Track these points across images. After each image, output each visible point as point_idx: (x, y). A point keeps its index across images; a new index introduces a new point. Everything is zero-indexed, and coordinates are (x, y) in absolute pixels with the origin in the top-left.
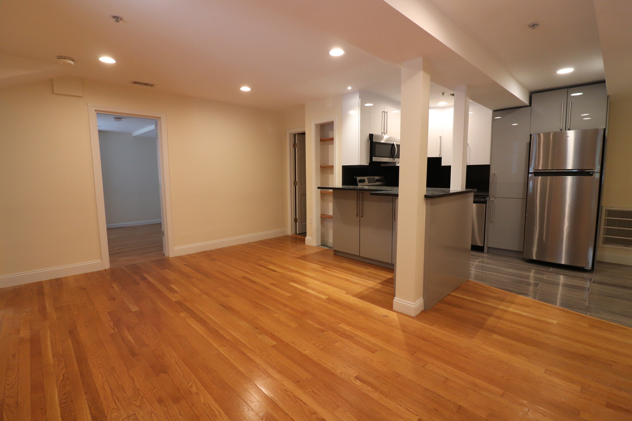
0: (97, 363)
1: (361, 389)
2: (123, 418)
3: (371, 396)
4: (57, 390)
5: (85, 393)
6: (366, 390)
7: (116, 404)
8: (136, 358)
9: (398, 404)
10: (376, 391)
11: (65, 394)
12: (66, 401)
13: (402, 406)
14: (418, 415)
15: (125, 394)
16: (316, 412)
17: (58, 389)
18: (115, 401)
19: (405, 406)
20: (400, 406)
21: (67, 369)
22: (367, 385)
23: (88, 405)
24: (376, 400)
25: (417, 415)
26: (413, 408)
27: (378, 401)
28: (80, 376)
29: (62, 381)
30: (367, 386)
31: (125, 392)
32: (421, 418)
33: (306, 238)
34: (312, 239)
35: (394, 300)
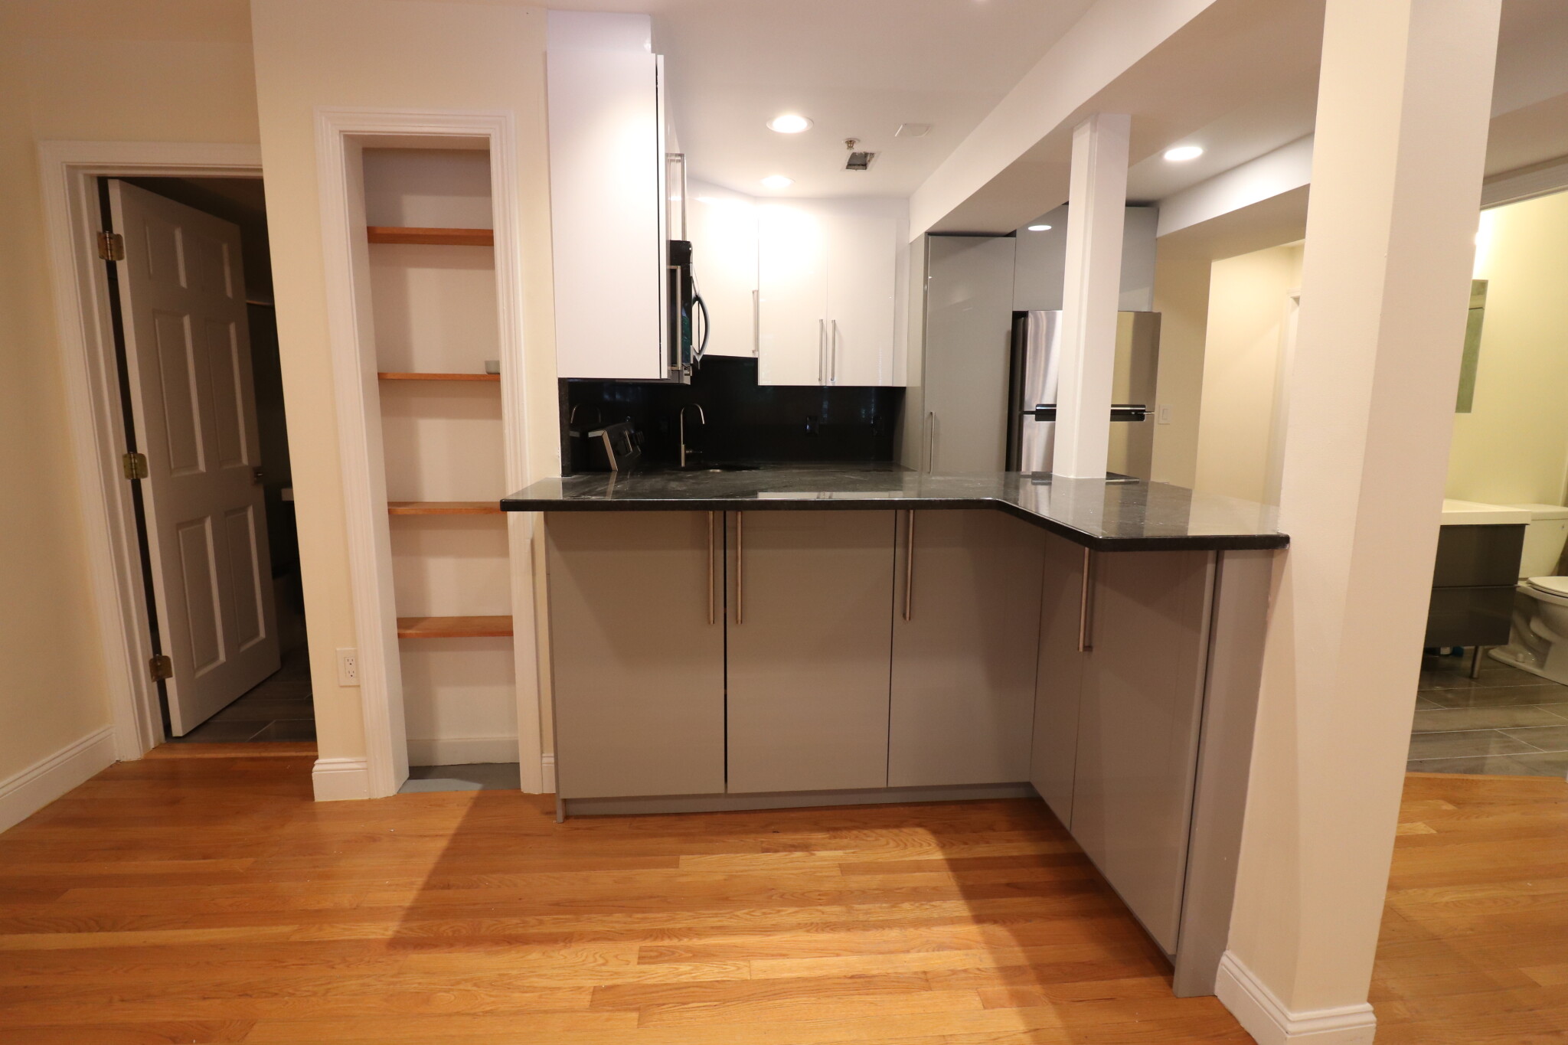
33: (315, 768)
34: (364, 765)
35: (1291, 1028)
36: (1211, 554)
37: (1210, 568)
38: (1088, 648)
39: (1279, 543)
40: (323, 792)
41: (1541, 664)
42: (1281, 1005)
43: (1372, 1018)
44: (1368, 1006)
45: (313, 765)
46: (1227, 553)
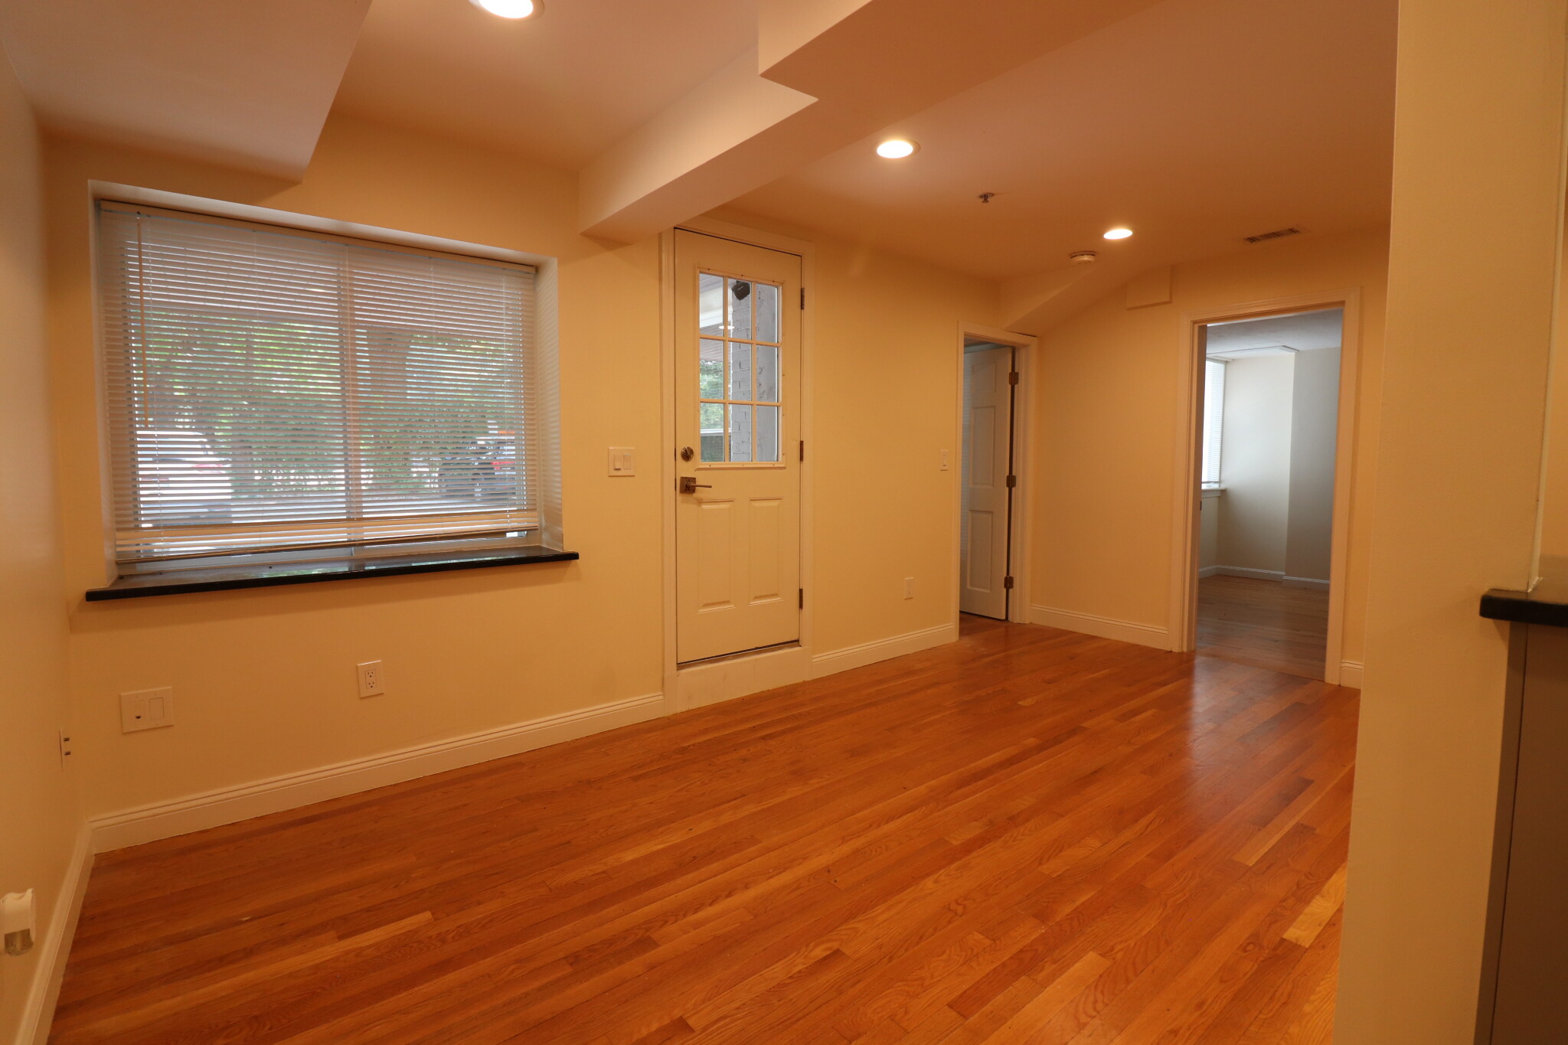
1: (797, 954)
3: (777, 965)
6: (794, 961)
9: (744, 1004)
10: (790, 977)
13: (736, 1011)
14: (703, 1032)
16: (748, 888)
19: (735, 1017)
20: (738, 1008)
22: (807, 968)
24: (762, 971)
25: (704, 1029)
26: (726, 1030)
27: (761, 973)
30: (805, 966)
32: (695, 1034)
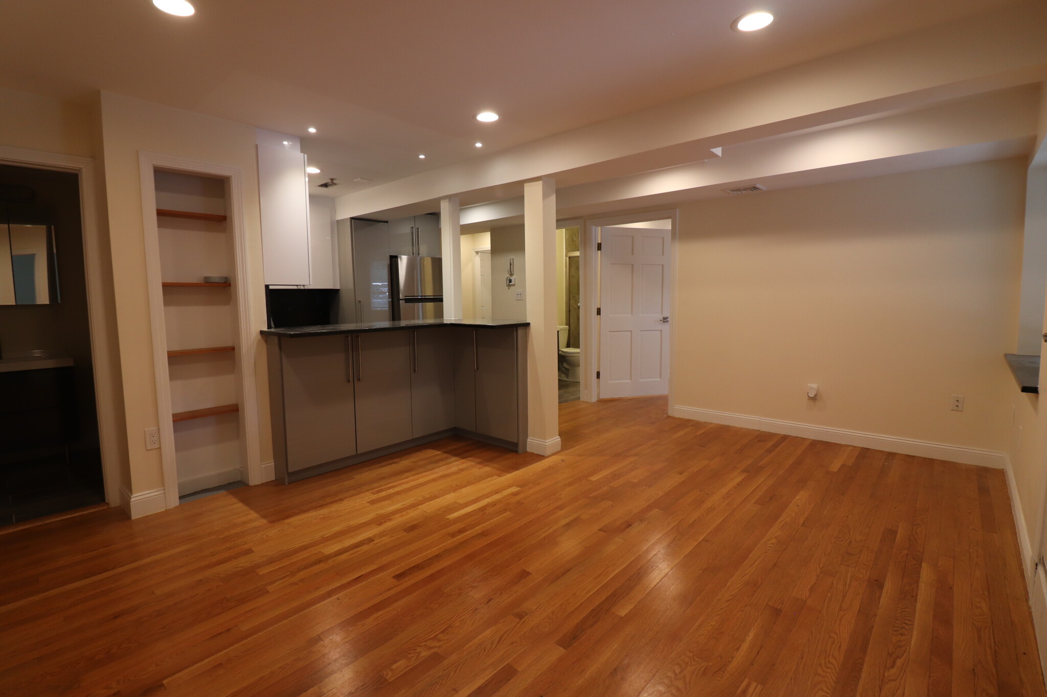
0: (833, 643)
2: (854, 569)
4: (910, 649)
5: (875, 615)
7: (850, 582)
8: (780, 606)
11: (902, 635)
12: (904, 625)
15: (834, 583)
17: (908, 648)
18: (850, 584)
21: (884, 672)
23: (879, 602)
28: (869, 643)
29: (898, 657)
31: (832, 584)
33: (132, 500)
34: (163, 492)
35: (547, 444)
36: (515, 328)
37: (515, 333)
38: (477, 368)
39: (529, 324)
40: (136, 514)
41: (568, 378)
42: (543, 441)
43: (560, 439)
44: (559, 437)
45: (131, 498)
46: (519, 328)
